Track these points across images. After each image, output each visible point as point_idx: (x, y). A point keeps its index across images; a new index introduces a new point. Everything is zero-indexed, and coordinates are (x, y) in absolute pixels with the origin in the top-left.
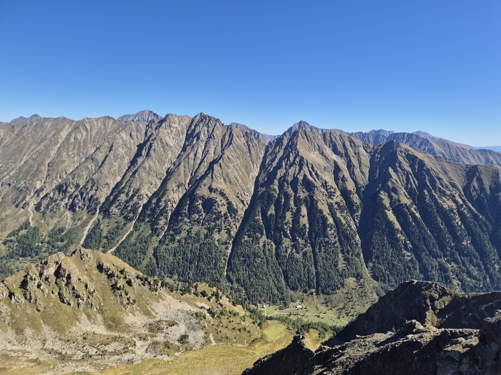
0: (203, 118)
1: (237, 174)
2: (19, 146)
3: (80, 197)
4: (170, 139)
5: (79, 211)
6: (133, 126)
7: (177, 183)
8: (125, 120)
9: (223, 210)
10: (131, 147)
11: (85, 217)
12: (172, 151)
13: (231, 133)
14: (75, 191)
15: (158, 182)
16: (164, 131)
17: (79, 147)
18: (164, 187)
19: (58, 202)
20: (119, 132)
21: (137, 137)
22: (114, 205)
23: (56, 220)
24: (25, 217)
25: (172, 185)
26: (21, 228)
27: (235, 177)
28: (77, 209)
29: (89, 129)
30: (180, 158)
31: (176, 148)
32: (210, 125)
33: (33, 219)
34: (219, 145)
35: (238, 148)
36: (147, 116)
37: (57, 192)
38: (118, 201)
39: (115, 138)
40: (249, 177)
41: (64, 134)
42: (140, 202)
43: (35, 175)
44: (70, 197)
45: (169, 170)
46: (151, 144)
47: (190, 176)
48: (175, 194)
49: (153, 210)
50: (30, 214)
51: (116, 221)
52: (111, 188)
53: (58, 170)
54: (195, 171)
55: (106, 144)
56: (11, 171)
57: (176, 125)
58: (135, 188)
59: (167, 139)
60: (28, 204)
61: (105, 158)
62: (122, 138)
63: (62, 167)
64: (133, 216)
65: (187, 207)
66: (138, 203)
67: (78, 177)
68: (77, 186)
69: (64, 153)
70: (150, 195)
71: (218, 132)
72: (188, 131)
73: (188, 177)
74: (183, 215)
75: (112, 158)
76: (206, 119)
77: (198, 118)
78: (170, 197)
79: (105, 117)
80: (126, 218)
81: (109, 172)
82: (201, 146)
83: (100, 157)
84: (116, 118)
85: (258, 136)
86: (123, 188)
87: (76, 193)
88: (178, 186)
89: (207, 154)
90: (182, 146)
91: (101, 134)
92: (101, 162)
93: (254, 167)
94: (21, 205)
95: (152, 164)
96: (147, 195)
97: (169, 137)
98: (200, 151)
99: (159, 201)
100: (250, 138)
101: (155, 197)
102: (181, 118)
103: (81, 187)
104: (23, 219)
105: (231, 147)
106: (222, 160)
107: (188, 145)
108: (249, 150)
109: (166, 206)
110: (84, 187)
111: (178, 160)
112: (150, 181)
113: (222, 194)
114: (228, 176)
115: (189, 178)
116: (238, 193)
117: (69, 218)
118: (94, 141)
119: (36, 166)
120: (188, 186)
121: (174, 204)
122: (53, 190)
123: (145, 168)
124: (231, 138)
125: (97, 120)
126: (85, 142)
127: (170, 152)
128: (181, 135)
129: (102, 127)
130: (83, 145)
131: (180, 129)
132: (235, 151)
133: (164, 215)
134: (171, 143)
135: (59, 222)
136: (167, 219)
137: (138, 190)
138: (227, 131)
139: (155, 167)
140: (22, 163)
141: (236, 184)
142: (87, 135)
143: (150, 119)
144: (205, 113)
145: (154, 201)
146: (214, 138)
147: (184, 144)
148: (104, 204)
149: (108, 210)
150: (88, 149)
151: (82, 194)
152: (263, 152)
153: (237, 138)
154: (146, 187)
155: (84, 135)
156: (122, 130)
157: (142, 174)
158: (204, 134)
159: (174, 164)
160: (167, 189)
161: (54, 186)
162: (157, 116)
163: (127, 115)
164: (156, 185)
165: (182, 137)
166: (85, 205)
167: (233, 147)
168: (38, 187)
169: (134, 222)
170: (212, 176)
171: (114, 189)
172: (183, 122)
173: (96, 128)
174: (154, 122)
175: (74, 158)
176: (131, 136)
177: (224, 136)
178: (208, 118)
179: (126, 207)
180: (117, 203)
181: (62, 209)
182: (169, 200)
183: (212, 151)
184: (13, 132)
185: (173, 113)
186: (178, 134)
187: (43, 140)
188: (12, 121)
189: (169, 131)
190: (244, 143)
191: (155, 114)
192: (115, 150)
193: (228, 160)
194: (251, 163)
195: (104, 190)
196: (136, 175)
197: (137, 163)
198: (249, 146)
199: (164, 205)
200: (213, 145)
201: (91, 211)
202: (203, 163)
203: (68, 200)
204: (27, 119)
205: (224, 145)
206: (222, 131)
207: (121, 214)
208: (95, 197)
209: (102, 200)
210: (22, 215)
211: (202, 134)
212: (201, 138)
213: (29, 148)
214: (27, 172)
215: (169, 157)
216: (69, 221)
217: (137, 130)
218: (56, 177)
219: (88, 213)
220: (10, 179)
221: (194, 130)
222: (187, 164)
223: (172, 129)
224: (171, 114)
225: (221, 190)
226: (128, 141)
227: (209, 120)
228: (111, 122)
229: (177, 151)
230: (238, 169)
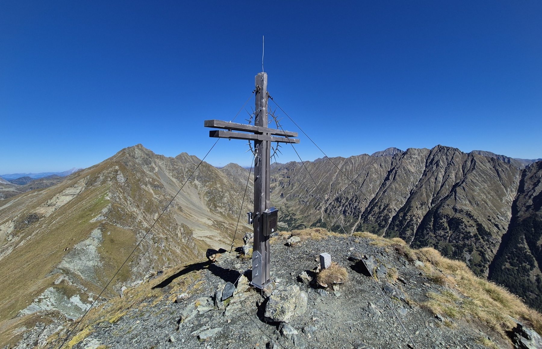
0: (440, 149)
1: (485, 197)
2: (317, 174)
3: (349, 206)
4: (411, 167)
5: (348, 216)
6: (382, 159)
7: (420, 201)
8: (376, 155)
9: (473, 231)
10: (381, 174)
11: (352, 220)
12: (414, 176)
13: (473, 159)
14: (346, 202)
15: (403, 200)
16: (406, 161)
17: (348, 174)
18: (408, 204)
19: (336, 208)
20: (373, 164)
21: (385, 167)
22: (371, 215)
23: (335, 220)
24: (319, 216)
25: (416, 203)
26: (317, 222)
27: (482, 200)
28: (347, 214)
29: (353, 162)
30: (421, 181)
31: (417, 173)
32: (448, 154)
33: (323, 217)
34: (460, 171)
35: (483, 172)
36: (392, 152)
37: (336, 202)
38: (374, 211)
39: (370, 168)
40: (501, 201)
41: (340, 167)
42: (389, 214)
43: (325, 191)
44: (343, 205)
45: (413, 191)
46: (396, 171)
47: (432, 197)
48: (419, 210)
49: (401, 222)
50: (322, 214)
51: (372, 226)
52: (368, 202)
53: (336, 189)
54: (436, 193)
55: (364, 172)
56: (313, 188)
57: (416, 156)
58: (385, 203)
59: (409, 167)
60: (321, 208)
61: (364, 181)
62: (375, 167)
63: (338, 186)
64: (385, 225)
65: (432, 224)
66: (388, 215)
67: (347, 193)
68: (347, 199)
69: (340, 178)
70: (397, 210)
71: (457, 160)
72: (427, 160)
73: (430, 197)
74: (428, 230)
75: (368, 181)
76: (444, 149)
77: (436, 149)
78: (415, 213)
79: (363, 155)
80: (379, 224)
81: (367, 191)
82: (441, 172)
83: (361, 180)
84: (370, 155)
85: (509, 161)
86: (377, 203)
87: (346, 204)
88: (422, 205)
89: (448, 178)
90: (423, 172)
91: (361, 166)
92: (362, 184)
93: (507, 191)
94: (318, 208)
95: (397, 186)
96: (395, 209)
97: (411, 165)
98: (440, 177)
99: (405, 215)
100: (497, 163)
101: (402, 212)
102: (420, 151)
103: (349, 200)
104: (319, 217)
105: (474, 172)
106: (464, 183)
107: (428, 172)
108: (498, 174)
109: (411, 220)
110: (351, 200)
111: (420, 183)
112: (397, 198)
113: (469, 215)
114: (473, 199)
115: (431, 199)
116: (489, 217)
117: (342, 220)
118: (357, 170)
119: (325, 186)
120: (431, 205)
121: (418, 219)
122: (334, 200)
123: (392, 189)
124: (473, 163)
125: (358, 157)
126: (351, 171)
127: (412, 177)
128: (421, 163)
129: (362, 161)
130: (350, 173)
131: (419, 159)
132: (480, 175)
133: (410, 227)
134: (413, 170)
135: (337, 221)
136: (413, 231)
137: (388, 205)
138: (468, 158)
139: (400, 188)
140: (319, 184)
141: (485, 207)
142: (352, 167)
143: (394, 153)
144: (442, 145)
145: (401, 214)
146: (454, 165)
147: (425, 171)
148: (364, 213)
149: (366, 217)
150: (353, 176)
151: (350, 204)
152: (518, 177)
153: (480, 163)
154: (394, 203)
155: (351, 167)
156: (374, 162)
157: (390, 194)
158: (443, 162)
159: (417, 186)
160: (411, 206)
161: (334, 198)
162: (400, 150)
163: (378, 152)
164: (402, 202)
165: (422, 165)
166: (352, 212)
167: (477, 172)
168: (326, 198)
169: (386, 229)
170: (455, 197)
171: (370, 203)
172: (422, 153)
173: (358, 162)
174: (397, 155)
175: (345, 181)
176: (381, 166)
177: (466, 161)
178: (445, 149)
179: (379, 217)
180: (373, 213)
181: (338, 213)
182: (414, 216)
183: (453, 176)
184: (315, 166)
185: (413, 148)
186: (418, 162)
187: (328, 171)
188: (315, 161)
189: (410, 161)
190: (491, 169)
191: (398, 149)
192: (370, 176)
193: (472, 184)
194: (502, 187)
195: (363, 203)
196: (386, 194)
197: (386, 185)
198: (497, 171)
199: (409, 219)
200: (454, 170)
201: (356, 217)
202: (444, 186)
203: (342, 208)
204: (322, 159)
205: (466, 171)
206: (463, 158)
207: (376, 221)
208: (358, 207)
209: (363, 210)
210: (318, 214)
211: (441, 162)
212: (440, 165)
213: (322, 175)
214: (321, 189)
215: (411, 180)
216: (342, 221)
217: (385, 162)
218: (335, 193)
219: (354, 218)
220: (313, 192)
221: (433, 160)
222: (428, 187)
223: (412, 159)
224: (411, 148)
225: (467, 212)
226: (379, 170)
227: (448, 150)
228: (367, 158)
229: (418, 176)
230: (486, 193)
